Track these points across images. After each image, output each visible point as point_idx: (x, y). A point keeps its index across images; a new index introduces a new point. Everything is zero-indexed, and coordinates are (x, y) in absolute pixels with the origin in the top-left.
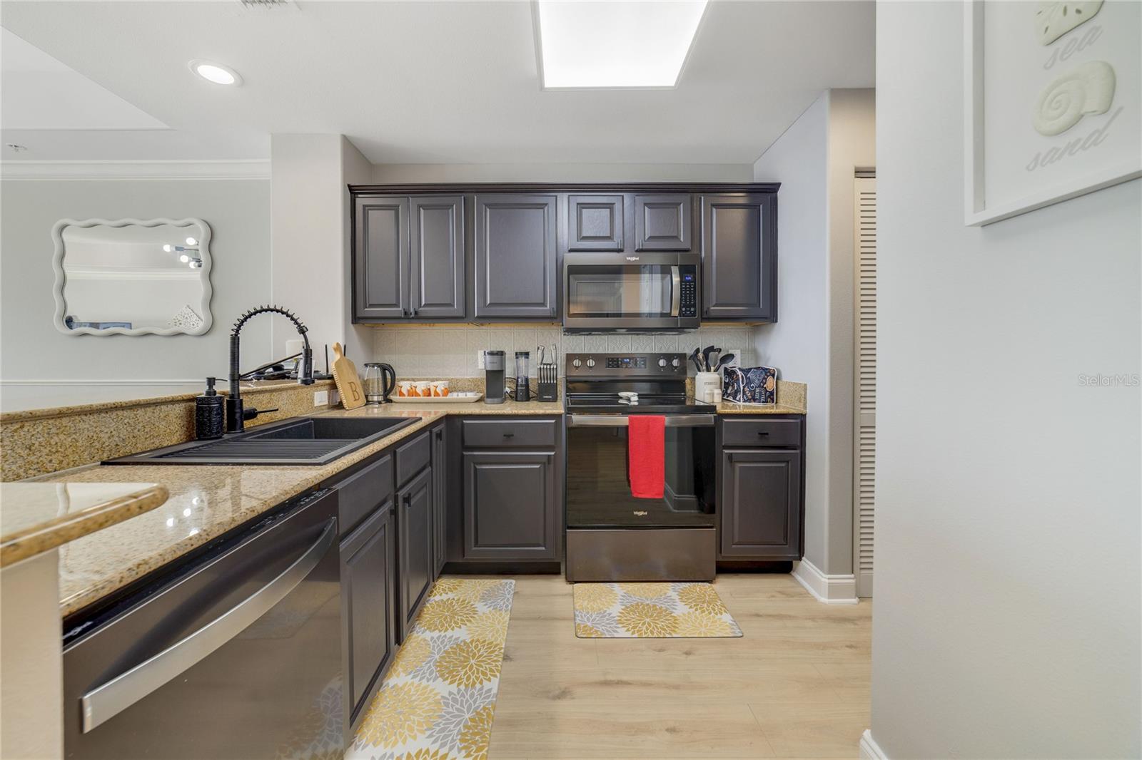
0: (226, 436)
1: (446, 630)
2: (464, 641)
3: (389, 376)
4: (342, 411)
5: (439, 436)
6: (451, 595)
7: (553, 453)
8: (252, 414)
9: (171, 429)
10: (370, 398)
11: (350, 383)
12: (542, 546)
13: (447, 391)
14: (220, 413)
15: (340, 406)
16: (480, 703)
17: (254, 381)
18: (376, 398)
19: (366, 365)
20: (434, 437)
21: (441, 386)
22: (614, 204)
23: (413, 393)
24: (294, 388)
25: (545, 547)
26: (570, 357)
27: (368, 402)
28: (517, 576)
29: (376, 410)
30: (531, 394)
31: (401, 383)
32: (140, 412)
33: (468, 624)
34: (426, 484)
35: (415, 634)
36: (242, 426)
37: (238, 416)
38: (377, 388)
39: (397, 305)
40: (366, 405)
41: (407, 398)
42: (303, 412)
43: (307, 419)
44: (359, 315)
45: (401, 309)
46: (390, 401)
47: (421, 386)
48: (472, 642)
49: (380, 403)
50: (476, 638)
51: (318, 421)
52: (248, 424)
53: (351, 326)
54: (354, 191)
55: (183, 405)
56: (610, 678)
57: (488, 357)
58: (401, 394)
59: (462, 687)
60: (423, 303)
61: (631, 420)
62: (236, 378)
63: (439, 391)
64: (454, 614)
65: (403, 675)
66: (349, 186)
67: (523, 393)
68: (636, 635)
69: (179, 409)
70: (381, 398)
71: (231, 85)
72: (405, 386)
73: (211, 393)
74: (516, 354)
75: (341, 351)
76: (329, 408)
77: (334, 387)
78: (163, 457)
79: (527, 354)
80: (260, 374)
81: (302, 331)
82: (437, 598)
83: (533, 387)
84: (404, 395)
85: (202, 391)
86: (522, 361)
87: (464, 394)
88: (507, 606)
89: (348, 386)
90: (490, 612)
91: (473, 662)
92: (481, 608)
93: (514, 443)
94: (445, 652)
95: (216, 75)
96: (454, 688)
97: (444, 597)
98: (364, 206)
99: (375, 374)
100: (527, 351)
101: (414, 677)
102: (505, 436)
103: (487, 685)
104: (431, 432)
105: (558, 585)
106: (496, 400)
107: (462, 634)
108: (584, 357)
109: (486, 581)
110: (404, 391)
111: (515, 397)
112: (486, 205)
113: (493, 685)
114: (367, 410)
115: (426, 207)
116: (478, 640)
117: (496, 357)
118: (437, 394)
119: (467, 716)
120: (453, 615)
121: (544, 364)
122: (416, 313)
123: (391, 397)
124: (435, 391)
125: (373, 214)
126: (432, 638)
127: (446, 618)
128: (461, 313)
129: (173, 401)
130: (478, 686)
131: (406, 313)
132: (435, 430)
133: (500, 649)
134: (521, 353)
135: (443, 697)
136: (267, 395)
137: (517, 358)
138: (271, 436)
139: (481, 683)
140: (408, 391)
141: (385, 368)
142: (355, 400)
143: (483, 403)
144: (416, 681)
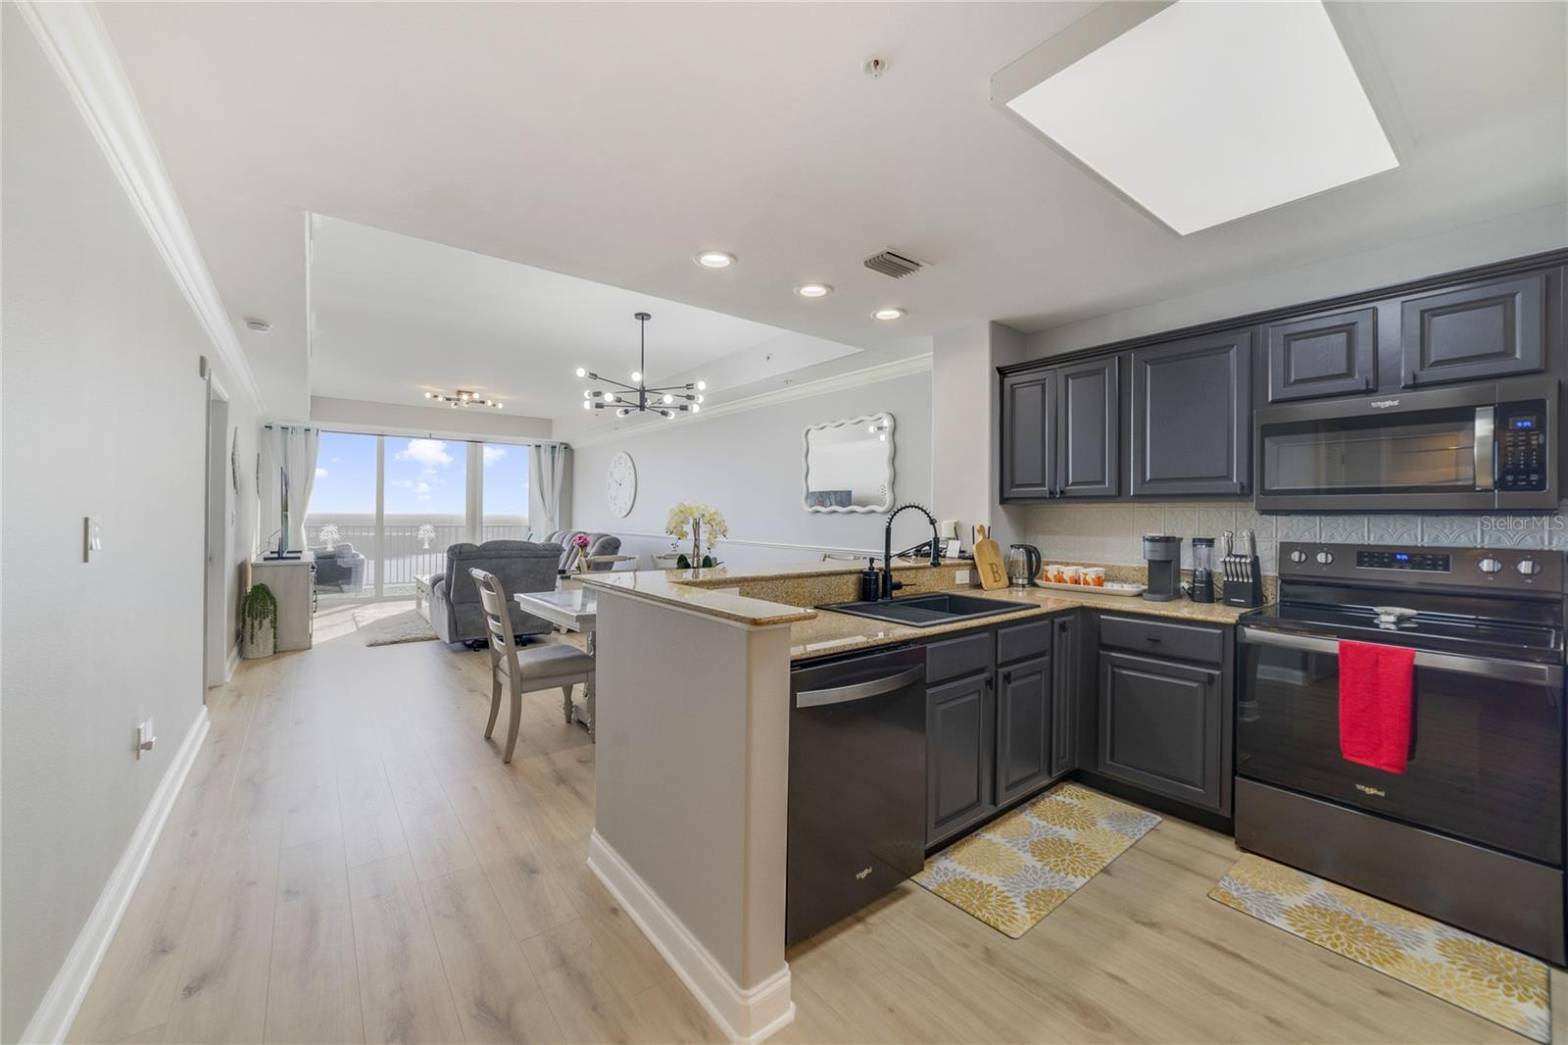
0: (880, 600)
1: (1055, 824)
2: (1068, 841)
3: (1034, 558)
4: (982, 591)
5: (1063, 627)
6: (1075, 801)
7: (1218, 673)
8: (899, 586)
9: (849, 591)
10: (1014, 581)
11: (991, 565)
12: (1198, 787)
13: (1100, 582)
14: (877, 584)
15: (979, 586)
16: (1057, 885)
17: (914, 557)
18: (1020, 581)
19: (1012, 546)
20: (1056, 627)
21: (1091, 573)
22: (1354, 324)
23: (1060, 580)
24: (925, 568)
25: (1203, 789)
26: (1286, 548)
27: (1011, 584)
28: (1165, 816)
29: (1020, 594)
30: (1216, 596)
31: (1047, 568)
32: (833, 578)
33: (1081, 830)
34: (1040, 672)
35: (1023, 815)
36: (891, 595)
37: (888, 586)
38: (1022, 570)
39: (1043, 484)
40: (1009, 587)
41: (1053, 584)
42: (943, 588)
43: (944, 595)
44: (1006, 496)
45: (1046, 488)
46: (1035, 585)
47: (1069, 572)
48: (1075, 844)
49: (1023, 586)
50: (1082, 843)
51: (952, 598)
52: (895, 593)
53: (1000, 508)
54: (1002, 372)
55: (856, 575)
56: (1223, 944)
57: (1147, 543)
58: (1048, 579)
59: (1047, 868)
60: (1070, 482)
61: (1342, 647)
62: (888, 558)
63: (1089, 579)
64: (1070, 816)
65: (999, 836)
66: (998, 368)
67: (1205, 591)
68: (1303, 935)
69: (853, 578)
70: (1026, 581)
71: (896, 319)
72: (1052, 571)
73: (872, 568)
74: (1194, 540)
75: (984, 534)
76: (971, 587)
77: (974, 567)
78: (844, 609)
79: (1210, 542)
80: (901, 555)
81: (933, 522)
82: (1060, 798)
83: (1219, 584)
84: (1050, 581)
85: (865, 566)
86: (1203, 549)
87: (1120, 585)
88: (1135, 835)
89: (988, 568)
90: (1110, 831)
91: (1067, 856)
92: (1103, 824)
93: (1161, 650)
94: (1045, 839)
95: (888, 314)
96: (1039, 865)
97: (1068, 800)
98: (1012, 385)
99: (1020, 556)
100: (1211, 537)
101: (1008, 842)
102: (1149, 639)
103: (1071, 877)
104: (1053, 622)
105: (1226, 846)
106: (1157, 596)
107: (1070, 834)
108: (1311, 549)
109: (1124, 805)
110: (1050, 575)
111: (1192, 595)
112: (1146, 362)
113: (1080, 882)
114: (1011, 592)
115: (1075, 376)
116: (1083, 846)
117: (1158, 544)
118: (1086, 583)
119: (1040, 887)
120: (1067, 816)
121: (1236, 556)
122: (1062, 492)
123: (1038, 581)
124: (1085, 580)
125: (1020, 393)
126: (1038, 824)
127: (1060, 816)
128: (1114, 492)
129: (850, 573)
130: (1062, 874)
131: (1051, 493)
132: (1058, 620)
133: (1103, 862)
134: (1201, 541)
135: (1026, 866)
136: (914, 571)
137: (1194, 546)
138: (911, 605)
139: (1067, 874)
140: (1055, 577)
141: (1030, 551)
142: (995, 581)
143: (1140, 600)
144: (1009, 845)
